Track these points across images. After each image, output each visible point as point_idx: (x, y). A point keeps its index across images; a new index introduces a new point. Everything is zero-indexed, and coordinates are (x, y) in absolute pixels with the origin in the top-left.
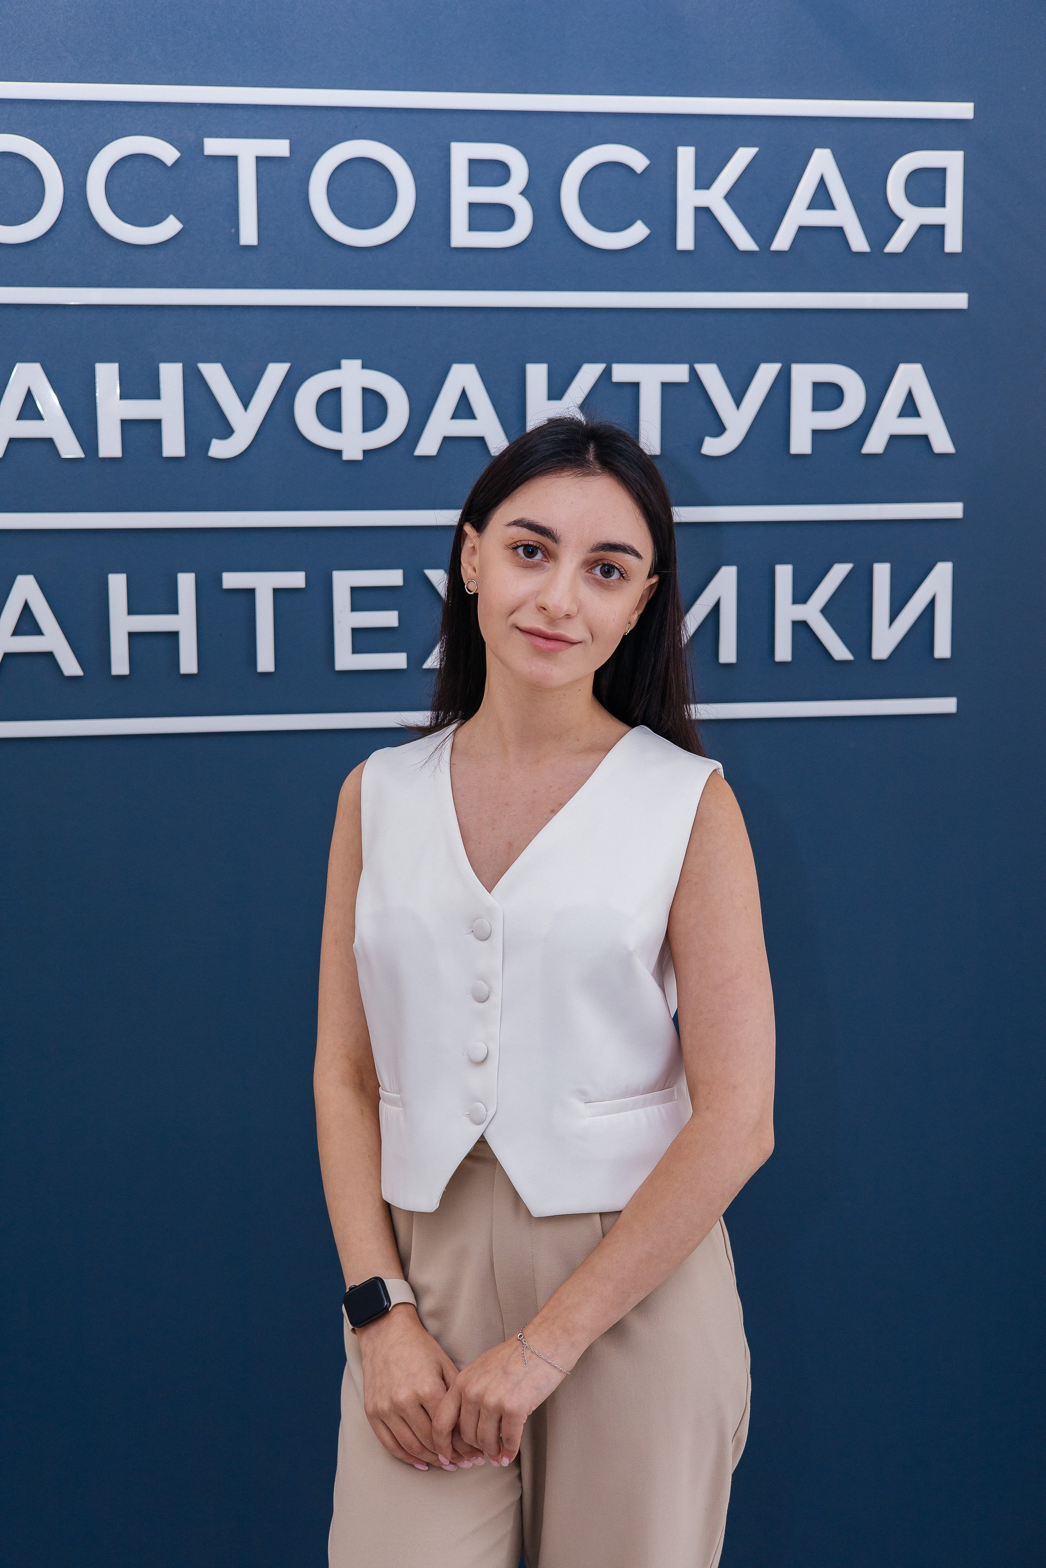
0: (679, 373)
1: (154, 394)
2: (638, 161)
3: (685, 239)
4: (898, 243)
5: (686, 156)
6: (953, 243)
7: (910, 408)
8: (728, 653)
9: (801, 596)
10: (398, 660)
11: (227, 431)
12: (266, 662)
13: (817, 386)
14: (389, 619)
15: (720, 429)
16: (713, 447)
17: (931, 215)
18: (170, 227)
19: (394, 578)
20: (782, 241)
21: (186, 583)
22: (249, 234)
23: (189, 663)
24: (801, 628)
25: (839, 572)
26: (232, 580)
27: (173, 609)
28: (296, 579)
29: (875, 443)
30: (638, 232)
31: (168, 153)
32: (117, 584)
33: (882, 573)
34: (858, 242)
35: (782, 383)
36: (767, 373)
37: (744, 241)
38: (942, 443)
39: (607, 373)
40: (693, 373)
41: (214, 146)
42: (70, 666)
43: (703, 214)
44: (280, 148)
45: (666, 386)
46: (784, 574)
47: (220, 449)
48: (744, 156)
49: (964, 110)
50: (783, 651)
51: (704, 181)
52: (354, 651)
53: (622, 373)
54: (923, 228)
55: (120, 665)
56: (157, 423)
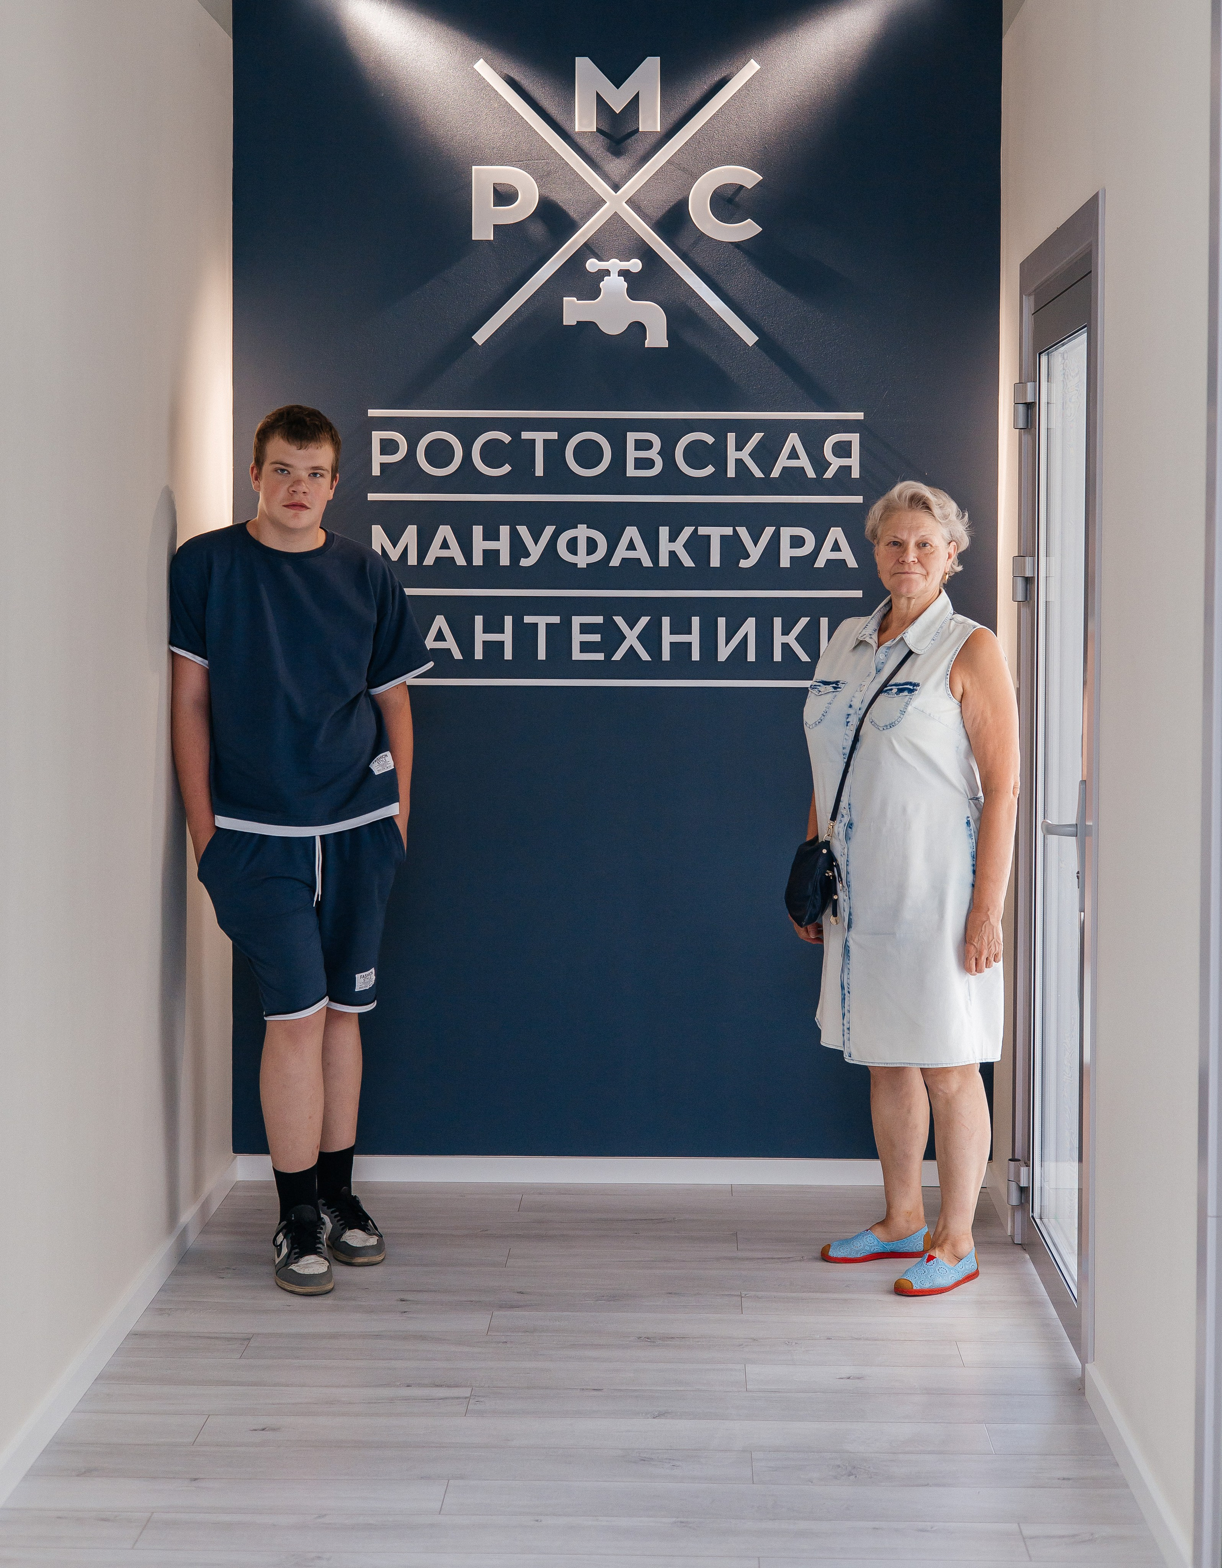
0: (728, 531)
1: (497, 538)
2: (710, 439)
3: (731, 473)
4: (829, 474)
5: (731, 437)
6: (856, 474)
7: (836, 547)
8: (751, 657)
9: (786, 632)
10: (600, 656)
11: (527, 555)
12: (542, 655)
13: (792, 537)
14: (597, 638)
15: (747, 556)
16: (744, 564)
17: (845, 462)
18: (507, 468)
19: (599, 619)
20: (775, 473)
21: (508, 620)
22: (539, 471)
23: (508, 655)
24: (786, 647)
25: (804, 621)
26: (528, 619)
27: (502, 631)
28: (556, 620)
29: (820, 563)
30: (710, 470)
31: (506, 438)
32: (479, 620)
33: (824, 622)
34: (811, 473)
35: (776, 537)
36: (769, 531)
37: (758, 473)
38: (852, 563)
39: (696, 530)
40: (735, 531)
41: (525, 435)
42: (457, 655)
43: (739, 462)
44: (554, 435)
45: (723, 538)
46: (778, 622)
47: (525, 562)
48: (757, 437)
49: (859, 416)
50: (778, 657)
51: (739, 447)
52: (581, 652)
53: (703, 531)
54: (841, 468)
55: (479, 655)
56: (497, 552)
